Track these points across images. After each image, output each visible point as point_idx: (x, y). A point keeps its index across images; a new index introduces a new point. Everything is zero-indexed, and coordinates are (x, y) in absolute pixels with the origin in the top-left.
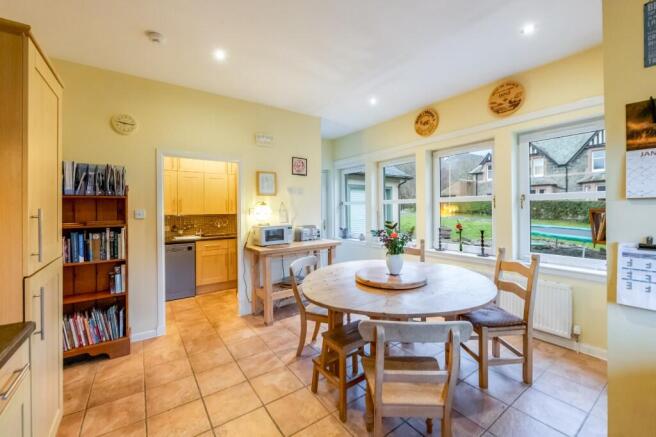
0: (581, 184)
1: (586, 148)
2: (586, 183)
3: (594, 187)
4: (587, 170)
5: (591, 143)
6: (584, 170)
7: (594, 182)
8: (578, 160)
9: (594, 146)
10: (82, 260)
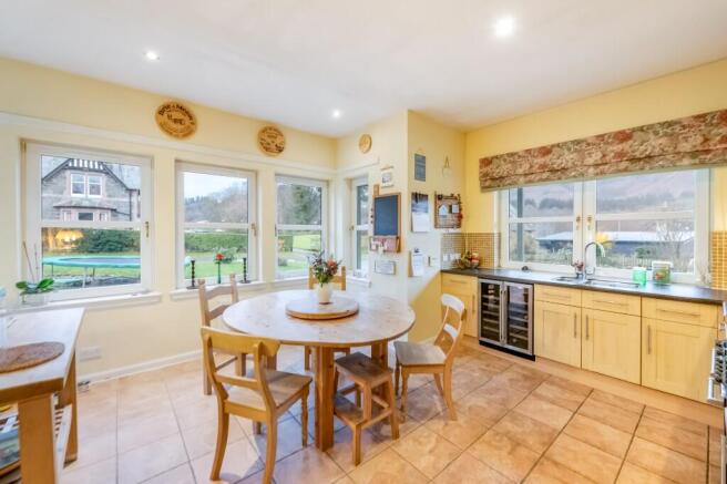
0: (58, 207)
1: (64, 167)
2: (64, 207)
3: (75, 213)
4: (65, 192)
5: (70, 165)
6: (62, 193)
7: (74, 207)
8: (54, 180)
9: (73, 168)
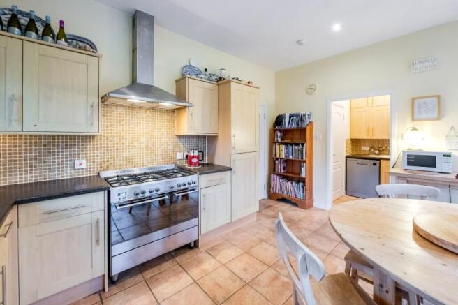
10: (291, 157)
